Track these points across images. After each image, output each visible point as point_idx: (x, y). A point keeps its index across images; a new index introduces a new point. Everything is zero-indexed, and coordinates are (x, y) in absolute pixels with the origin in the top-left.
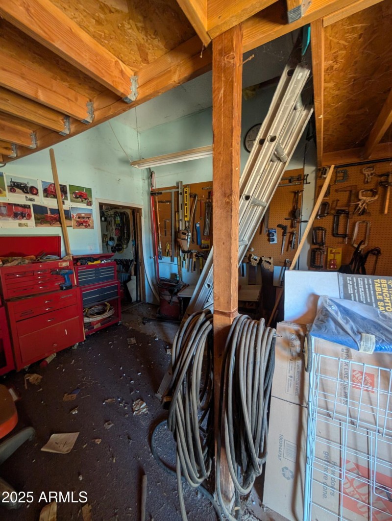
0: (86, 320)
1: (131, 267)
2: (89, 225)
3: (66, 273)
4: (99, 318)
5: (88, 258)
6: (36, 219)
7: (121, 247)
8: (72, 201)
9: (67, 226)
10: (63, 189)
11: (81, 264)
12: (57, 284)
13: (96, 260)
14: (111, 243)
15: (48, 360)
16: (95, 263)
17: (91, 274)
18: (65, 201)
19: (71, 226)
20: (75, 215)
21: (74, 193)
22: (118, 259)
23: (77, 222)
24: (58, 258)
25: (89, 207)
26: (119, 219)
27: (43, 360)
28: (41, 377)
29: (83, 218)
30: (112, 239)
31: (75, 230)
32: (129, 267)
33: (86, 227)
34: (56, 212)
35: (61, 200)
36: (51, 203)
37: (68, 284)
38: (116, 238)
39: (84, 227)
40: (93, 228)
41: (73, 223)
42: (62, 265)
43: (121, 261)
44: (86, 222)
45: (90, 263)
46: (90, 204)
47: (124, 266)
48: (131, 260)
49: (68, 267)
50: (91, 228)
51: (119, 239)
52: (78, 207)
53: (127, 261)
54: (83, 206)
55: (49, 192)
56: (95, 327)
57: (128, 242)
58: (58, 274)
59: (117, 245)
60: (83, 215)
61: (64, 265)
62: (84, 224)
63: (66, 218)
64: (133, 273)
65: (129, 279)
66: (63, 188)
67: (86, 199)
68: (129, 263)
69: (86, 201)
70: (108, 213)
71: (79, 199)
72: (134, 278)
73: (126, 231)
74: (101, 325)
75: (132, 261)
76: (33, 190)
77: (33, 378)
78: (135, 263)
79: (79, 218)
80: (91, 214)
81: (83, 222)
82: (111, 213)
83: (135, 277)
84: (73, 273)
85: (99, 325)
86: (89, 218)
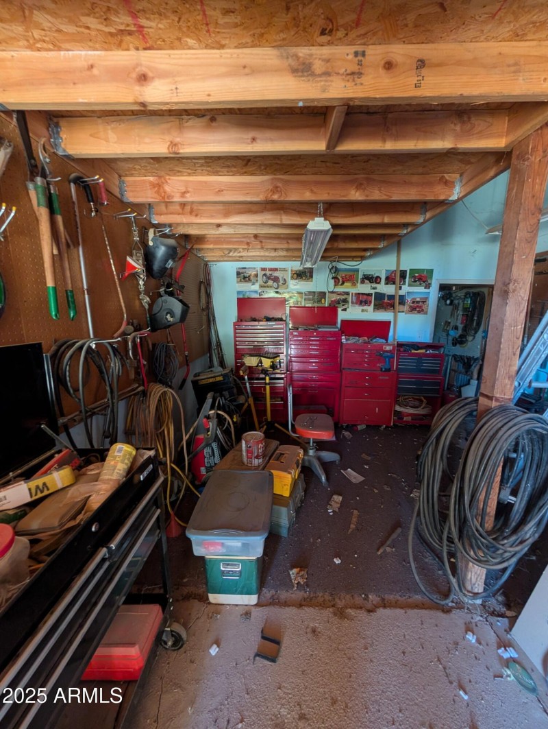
0: (398, 408)
1: (473, 367)
2: (423, 310)
3: (388, 356)
4: (411, 411)
5: (413, 345)
6: (375, 305)
7: (464, 339)
8: (409, 285)
9: (399, 312)
10: (403, 275)
11: (405, 351)
12: (378, 365)
13: (421, 348)
14: (452, 333)
15: (360, 428)
16: (419, 351)
17: (412, 362)
18: (403, 286)
19: (403, 312)
20: (409, 300)
21: (414, 277)
22: (458, 354)
23: (411, 307)
24: (384, 341)
25: (427, 290)
26: (469, 302)
27: (356, 425)
28: (351, 436)
29: (418, 302)
30: (456, 328)
31: (407, 315)
32: (470, 366)
33: (419, 312)
34: (391, 297)
35: (398, 286)
36: (389, 290)
37: (387, 366)
38: (461, 326)
39: (416, 312)
40: (426, 313)
41: (406, 308)
42: (385, 348)
43: (462, 358)
44: (421, 306)
45: (413, 351)
46: (428, 286)
47: (464, 364)
48: (475, 357)
49: (390, 351)
50: (424, 314)
51: (465, 329)
52: (415, 291)
53: (469, 359)
54: (421, 289)
55: (390, 280)
56: (405, 419)
57: (476, 333)
58: (381, 355)
59: (461, 336)
60: (418, 299)
61: (388, 348)
62: (418, 309)
63: (400, 303)
64: (475, 376)
65: (468, 383)
66: (403, 273)
67: (424, 282)
68: (472, 362)
69: (424, 284)
70: (457, 294)
71: (418, 283)
72: (474, 382)
73: (475, 318)
74: (412, 419)
75: (477, 359)
76: (376, 280)
77: (347, 434)
78: (481, 363)
79: (413, 302)
80: (427, 298)
81: (418, 307)
82: (461, 294)
83: (476, 382)
84: (394, 358)
85: (409, 419)
86: (423, 302)
